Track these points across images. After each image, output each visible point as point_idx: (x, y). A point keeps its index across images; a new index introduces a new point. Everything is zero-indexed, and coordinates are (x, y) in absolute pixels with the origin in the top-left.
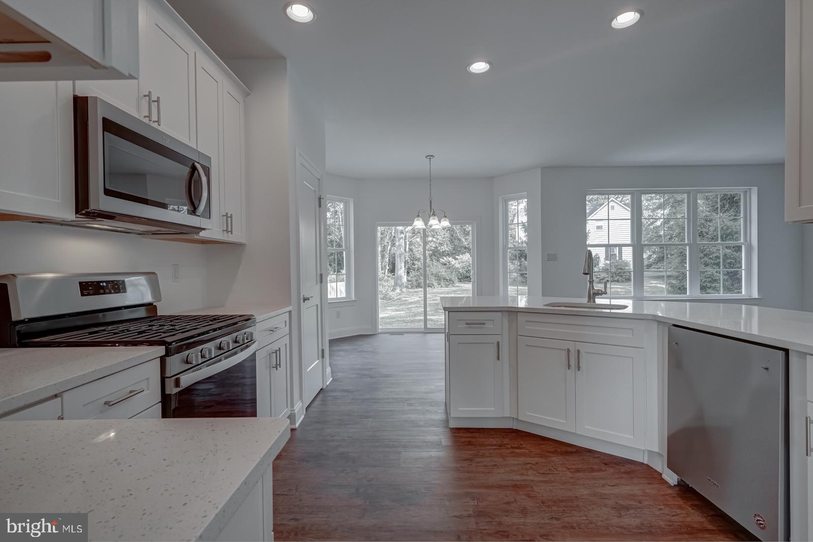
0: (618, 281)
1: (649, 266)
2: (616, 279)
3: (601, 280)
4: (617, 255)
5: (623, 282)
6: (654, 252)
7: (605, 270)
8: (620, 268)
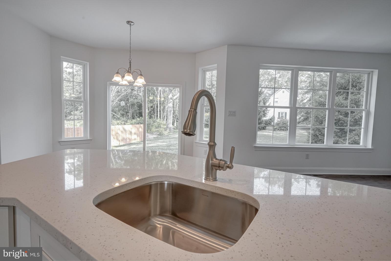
0: (283, 130)
1: (299, 122)
2: (282, 129)
3: (275, 129)
4: (284, 116)
5: (285, 130)
6: (302, 116)
7: (278, 124)
8: (285, 123)
